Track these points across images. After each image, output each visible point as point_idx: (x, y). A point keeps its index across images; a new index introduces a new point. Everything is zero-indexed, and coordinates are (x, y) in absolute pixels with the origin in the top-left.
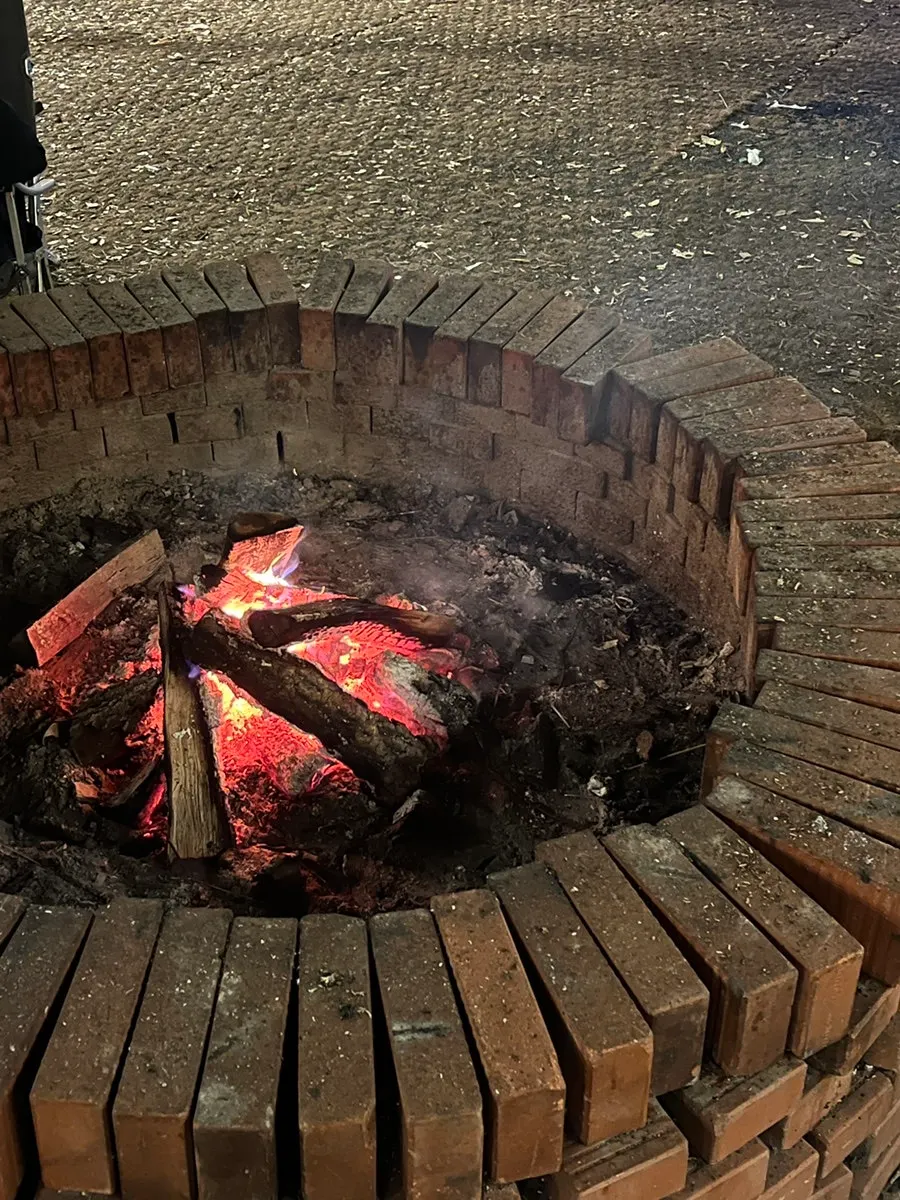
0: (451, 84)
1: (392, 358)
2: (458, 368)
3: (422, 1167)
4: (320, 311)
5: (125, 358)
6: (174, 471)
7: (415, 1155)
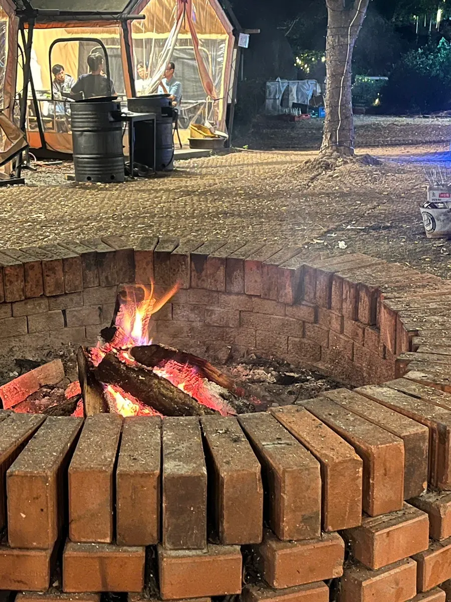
0: (178, 228)
1: (185, 272)
2: (221, 273)
3: (289, 506)
4: (146, 251)
5: (42, 274)
6: (64, 343)
7: (285, 496)
